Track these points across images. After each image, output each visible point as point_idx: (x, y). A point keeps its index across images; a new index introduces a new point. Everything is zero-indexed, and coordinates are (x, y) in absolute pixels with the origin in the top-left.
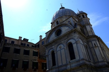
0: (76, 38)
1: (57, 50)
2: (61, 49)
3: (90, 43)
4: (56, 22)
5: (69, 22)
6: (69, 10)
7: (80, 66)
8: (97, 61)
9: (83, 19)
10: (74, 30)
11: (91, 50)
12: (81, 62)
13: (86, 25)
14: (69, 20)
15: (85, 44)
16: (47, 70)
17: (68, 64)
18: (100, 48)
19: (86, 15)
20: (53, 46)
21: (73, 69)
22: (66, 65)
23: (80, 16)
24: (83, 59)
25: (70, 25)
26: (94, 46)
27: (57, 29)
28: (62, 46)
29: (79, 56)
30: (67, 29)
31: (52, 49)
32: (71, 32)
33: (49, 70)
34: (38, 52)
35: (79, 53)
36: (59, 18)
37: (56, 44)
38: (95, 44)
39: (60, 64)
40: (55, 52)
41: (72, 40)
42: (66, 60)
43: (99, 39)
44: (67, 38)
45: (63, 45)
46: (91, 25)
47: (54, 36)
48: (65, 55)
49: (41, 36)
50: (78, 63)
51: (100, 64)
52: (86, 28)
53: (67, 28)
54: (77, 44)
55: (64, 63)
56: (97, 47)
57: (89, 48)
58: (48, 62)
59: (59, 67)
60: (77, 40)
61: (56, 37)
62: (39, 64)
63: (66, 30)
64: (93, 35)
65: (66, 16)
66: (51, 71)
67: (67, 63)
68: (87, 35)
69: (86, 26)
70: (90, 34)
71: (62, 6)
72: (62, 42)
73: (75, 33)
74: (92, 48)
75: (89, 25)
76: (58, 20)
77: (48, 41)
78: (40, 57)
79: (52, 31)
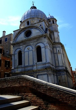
0: (45, 43)
1: (25, 51)
2: (29, 51)
3: (55, 49)
4: (26, 22)
5: (41, 25)
6: (41, 12)
7: (46, 68)
8: (58, 65)
9: (53, 24)
10: (45, 35)
11: (54, 55)
12: (47, 65)
13: (54, 31)
14: (40, 23)
15: (51, 49)
16: (13, 68)
17: (34, 66)
18: (62, 55)
19: (56, 21)
20: (20, 46)
21: (39, 70)
22: (33, 66)
23: (50, 21)
24: (49, 63)
25: (42, 29)
26: (58, 52)
27: (27, 30)
28: (30, 47)
29: (46, 59)
30: (38, 33)
31: (20, 49)
32: (42, 36)
33: (15, 68)
34: (2, 49)
35: (46, 57)
36: (31, 18)
37: (24, 45)
38: (59, 50)
39: (27, 64)
40: (23, 53)
41: (42, 44)
42: (33, 62)
43: (62, 46)
44: (37, 41)
45: (32, 47)
46: (59, 32)
47: (23, 36)
48: (32, 57)
49: (4, 32)
50: (44, 66)
51: (60, 68)
52: (53, 34)
53: (37, 31)
54: (45, 48)
55: (31, 64)
56: (60, 53)
57: (54, 53)
58: (14, 61)
59: (25, 67)
60: (46, 45)
61: (25, 38)
62: (2, 62)
63: (36, 33)
64: (59, 42)
65: (38, 18)
66: (16, 70)
67: (33, 64)
68: (54, 41)
69: (54, 33)
70: (57, 41)
71: (33, 4)
72: (31, 44)
73: (45, 38)
74: (56, 53)
75: (57, 32)
76: (29, 20)
77: (16, 40)
78: (3, 55)
79: (21, 31)
